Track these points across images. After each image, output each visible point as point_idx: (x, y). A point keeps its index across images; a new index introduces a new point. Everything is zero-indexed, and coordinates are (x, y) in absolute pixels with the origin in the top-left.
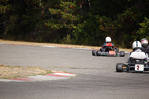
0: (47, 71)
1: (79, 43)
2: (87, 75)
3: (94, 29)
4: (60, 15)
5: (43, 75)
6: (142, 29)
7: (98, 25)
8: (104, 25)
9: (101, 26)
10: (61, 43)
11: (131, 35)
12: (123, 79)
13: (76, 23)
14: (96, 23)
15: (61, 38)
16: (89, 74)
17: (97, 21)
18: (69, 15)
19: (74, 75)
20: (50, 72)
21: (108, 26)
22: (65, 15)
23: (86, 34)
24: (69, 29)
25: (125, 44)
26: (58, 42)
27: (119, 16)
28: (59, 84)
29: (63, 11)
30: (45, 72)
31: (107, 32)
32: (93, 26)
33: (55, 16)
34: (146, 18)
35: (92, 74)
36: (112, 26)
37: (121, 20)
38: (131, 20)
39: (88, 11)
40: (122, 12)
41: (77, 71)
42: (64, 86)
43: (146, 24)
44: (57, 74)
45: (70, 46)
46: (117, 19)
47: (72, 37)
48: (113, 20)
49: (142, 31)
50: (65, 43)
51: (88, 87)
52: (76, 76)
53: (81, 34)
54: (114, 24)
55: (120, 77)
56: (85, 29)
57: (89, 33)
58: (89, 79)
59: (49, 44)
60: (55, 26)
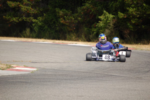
0: (7, 65)
1: (39, 36)
2: (48, 69)
3: (54, 22)
4: (19, 8)
5: (3, 70)
6: (101, 22)
7: (57, 18)
8: (64, 18)
9: (61, 19)
10: (21, 37)
11: (91, 28)
12: (84, 72)
13: (35, 16)
14: (56, 16)
15: (21, 31)
16: (50, 68)
17: (57, 14)
18: (28, 7)
19: (35, 69)
20: (10, 67)
21: (68, 19)
22: (24, 8)
23: (46, 27)
24: (29, 22)
25: (86, 37)
26: (17, 36)
27: (79, 9)
28: (20, 79)
29: (22, 4)
30: (5, 67)
31: (67, 25)
32: (53, 19)
33: (14, 9)
34: (105, 11)
35: (53, 68)
36: (72, 19)
37: (80, 13)
38: (91, 13)
39: (47, 4)
40: (81, 5)
41: (38, 65)
42: (25, 81)
43: (105, 18)
44: (17, 68)
45: (30, 40)
46: (77, 12)
47: (32, 30)
48: (73, 13)
49: (101, 24)
50: (24, 37)
51: (49, 81)
52: (37, 70)
53: (41, 28)
54: (74, 17)
55: (81, 71)
56: (45, 22)
57: (49, 26)
58: (50, 73)
59: (8, 38)
60: (14, 19)
